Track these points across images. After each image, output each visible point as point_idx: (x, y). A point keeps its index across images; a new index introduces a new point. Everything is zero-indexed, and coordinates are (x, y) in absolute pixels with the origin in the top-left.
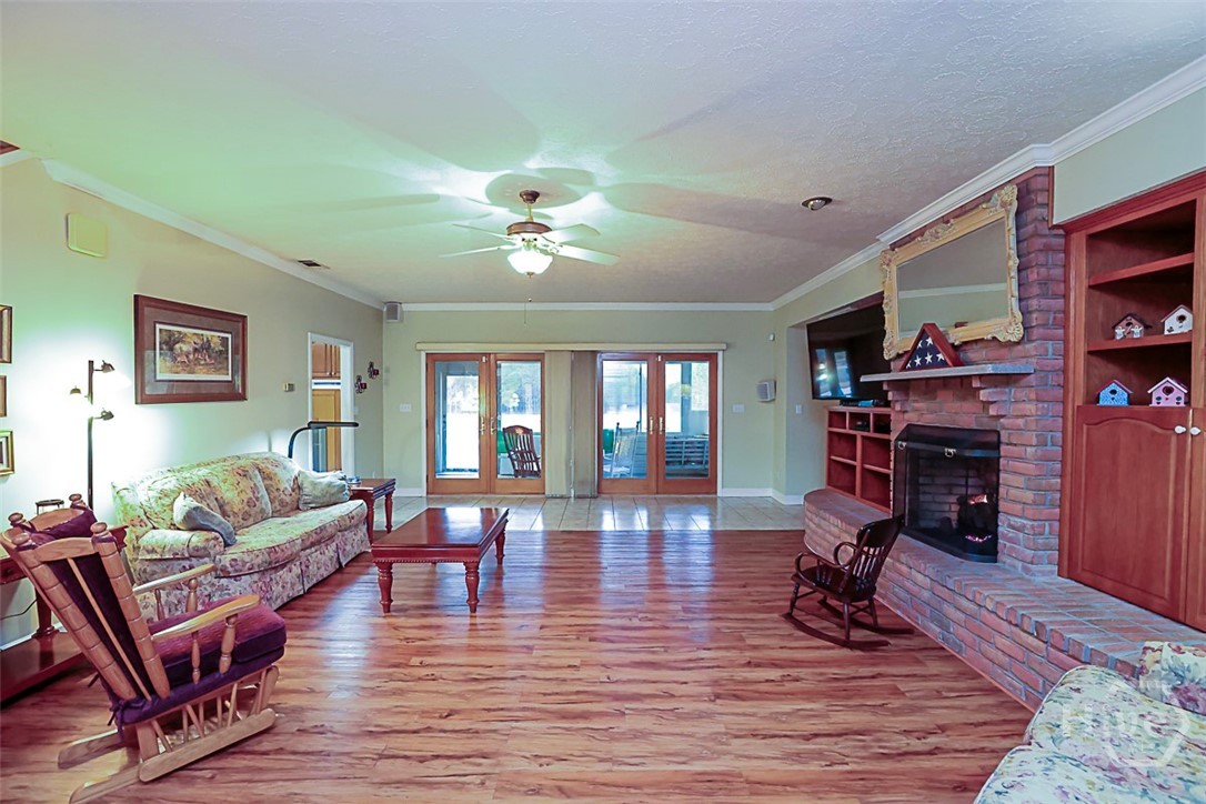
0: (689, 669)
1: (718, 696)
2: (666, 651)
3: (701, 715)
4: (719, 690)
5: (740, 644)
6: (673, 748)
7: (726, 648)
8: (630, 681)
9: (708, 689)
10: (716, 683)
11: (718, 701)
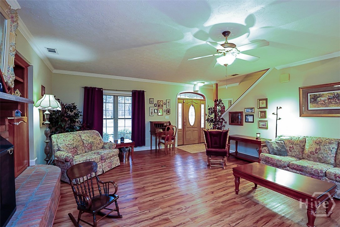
0: (153, 193)
1: (143, 188)
2: (163, 197)
3: (146, 183)
4: (143, 189)
5: (140, 206)
6: (149, 178)
7: (144, 202)
8: (165, 186)
9: (146, 189)
10: (145, 191)
11: (143, 187)
